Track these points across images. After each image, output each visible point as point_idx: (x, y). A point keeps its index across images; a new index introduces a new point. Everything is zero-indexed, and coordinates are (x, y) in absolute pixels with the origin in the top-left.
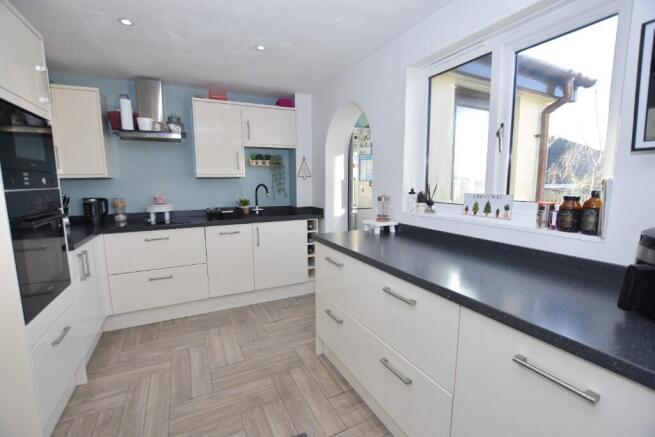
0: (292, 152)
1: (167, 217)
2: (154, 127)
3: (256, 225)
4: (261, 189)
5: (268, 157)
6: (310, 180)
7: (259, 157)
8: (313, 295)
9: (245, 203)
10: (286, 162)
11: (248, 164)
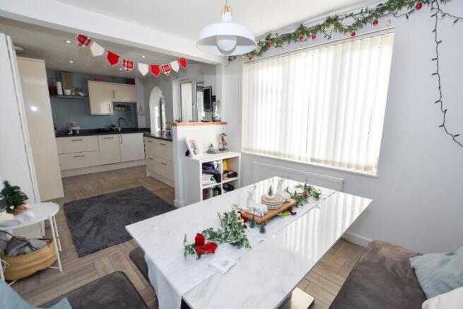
0: (135, 104)
1: (78, 132)
2: (72, 93)
3: (120, 135)
4: (121, 120)
5: (123, 106)
6: (143, 116)
7: (119, 106)
8: (145, 166)
9: (114, 126)
10: (132, 109)
11: (114, 109)
